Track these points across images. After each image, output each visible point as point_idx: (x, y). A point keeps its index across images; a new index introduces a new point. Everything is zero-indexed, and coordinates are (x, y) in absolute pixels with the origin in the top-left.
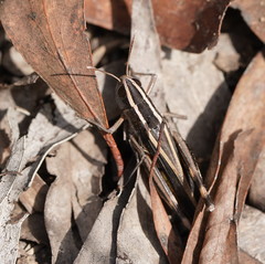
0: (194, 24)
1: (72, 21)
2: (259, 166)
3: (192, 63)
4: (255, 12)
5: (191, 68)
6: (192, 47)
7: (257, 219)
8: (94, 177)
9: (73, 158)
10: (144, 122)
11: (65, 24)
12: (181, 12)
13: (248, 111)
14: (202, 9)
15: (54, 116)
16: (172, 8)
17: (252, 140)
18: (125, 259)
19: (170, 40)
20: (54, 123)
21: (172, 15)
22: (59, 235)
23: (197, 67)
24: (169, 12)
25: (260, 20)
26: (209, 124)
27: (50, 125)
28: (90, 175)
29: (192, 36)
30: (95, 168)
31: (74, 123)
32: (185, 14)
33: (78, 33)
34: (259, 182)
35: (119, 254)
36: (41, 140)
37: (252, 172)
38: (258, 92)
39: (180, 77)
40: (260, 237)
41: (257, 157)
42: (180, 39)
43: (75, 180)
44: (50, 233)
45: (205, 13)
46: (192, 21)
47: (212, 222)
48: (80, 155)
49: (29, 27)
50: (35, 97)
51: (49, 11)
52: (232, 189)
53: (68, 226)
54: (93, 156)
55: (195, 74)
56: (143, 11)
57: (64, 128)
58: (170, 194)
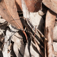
0: (35, 7)
1: (13, 9)
2: (53, 33)
3: (35, 15)
4: (46, 2)
5: (34, 16)
6: (35, 11)
7: (55, 44)
8: (21, 41)
9: (16, 38)
10: (31, 27)
11: (12, 10)
12: (31, 5)
13: (48, 23)
14: (36, 3)
15: (10, 30)
16: (29, 4)
17: (51, 28)
18: (33, 56)
19: (30, 11)
20: (11, 32)
21: (29, 6)
22: (17, 54)
23: (36, 16)
24: (28, 5)
25: (47, 4)
26: (41, 27)
27: (10, 32)
28: (20, 41)
29: (34, 9)
30: (21, 39)
31: (14, 31)
32: (32, 5)
33: (15, 11)
34: (54, 36)
35: (32, 55)
36: (9, 35)
37: (53, 34)
38: (49, 18)
39: (33, 18)
40: (56, 47)
41: (53, 31)
42: (32, 10)
43: (17, 42)
44: (16, 54)
45: (36, 4)
46: (34, 6)
47: (48, 45)
48: (17, 37)
49: (4, 12)
50: (5, 27)
51: (8, 8)
52: (50, 38)
53: (18, 52)
54: (19, 37)
55: (36, 17)
56: (24, 5)
57: (13, 32)
58: (38, 41)
